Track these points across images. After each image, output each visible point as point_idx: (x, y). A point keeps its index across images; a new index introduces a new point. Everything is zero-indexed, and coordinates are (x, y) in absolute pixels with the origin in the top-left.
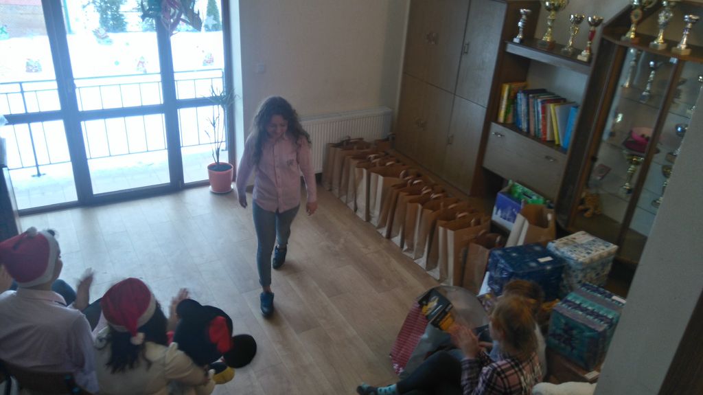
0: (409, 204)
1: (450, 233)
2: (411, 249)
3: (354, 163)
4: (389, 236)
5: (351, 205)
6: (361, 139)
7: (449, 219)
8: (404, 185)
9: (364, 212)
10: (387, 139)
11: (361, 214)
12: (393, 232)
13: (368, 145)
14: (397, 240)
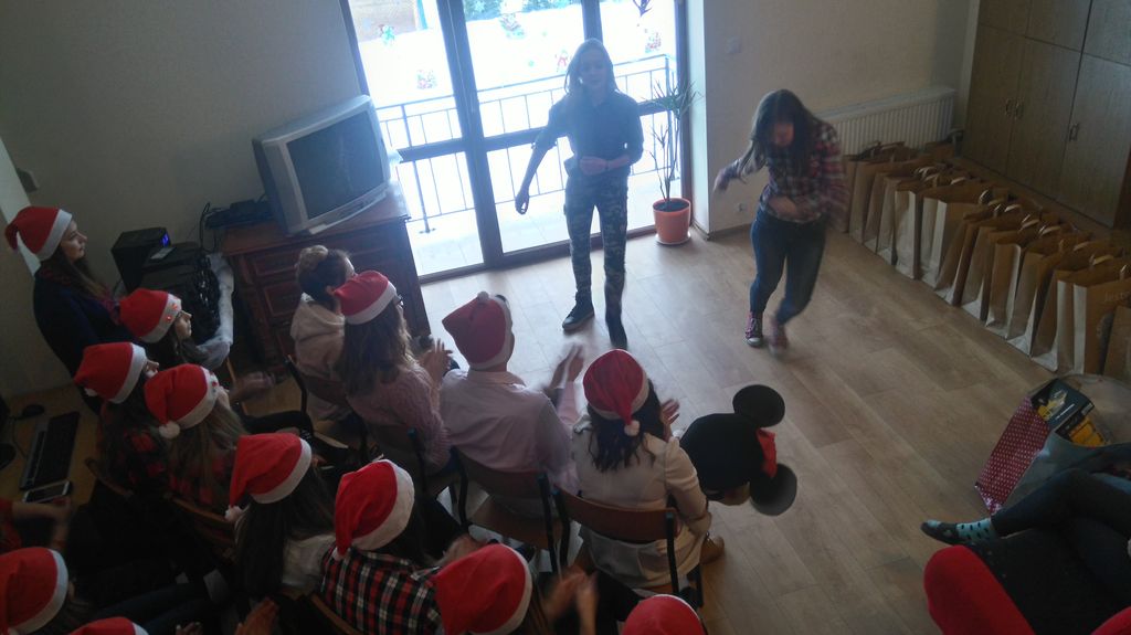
0: (997, 245)
1: (1079, 292)
2: (1001, 320)
3: (891, 183)
4: (959, 301)
5: (887, 254)
6: (901, 144)
7: (1076, 268)
8: (987, 215)
9: (911, 263)
10: (949, 140)
11: (906, 269)
12: (966, 295)
13: (914, 153)
14: (974, 307)
